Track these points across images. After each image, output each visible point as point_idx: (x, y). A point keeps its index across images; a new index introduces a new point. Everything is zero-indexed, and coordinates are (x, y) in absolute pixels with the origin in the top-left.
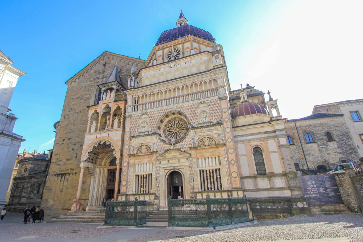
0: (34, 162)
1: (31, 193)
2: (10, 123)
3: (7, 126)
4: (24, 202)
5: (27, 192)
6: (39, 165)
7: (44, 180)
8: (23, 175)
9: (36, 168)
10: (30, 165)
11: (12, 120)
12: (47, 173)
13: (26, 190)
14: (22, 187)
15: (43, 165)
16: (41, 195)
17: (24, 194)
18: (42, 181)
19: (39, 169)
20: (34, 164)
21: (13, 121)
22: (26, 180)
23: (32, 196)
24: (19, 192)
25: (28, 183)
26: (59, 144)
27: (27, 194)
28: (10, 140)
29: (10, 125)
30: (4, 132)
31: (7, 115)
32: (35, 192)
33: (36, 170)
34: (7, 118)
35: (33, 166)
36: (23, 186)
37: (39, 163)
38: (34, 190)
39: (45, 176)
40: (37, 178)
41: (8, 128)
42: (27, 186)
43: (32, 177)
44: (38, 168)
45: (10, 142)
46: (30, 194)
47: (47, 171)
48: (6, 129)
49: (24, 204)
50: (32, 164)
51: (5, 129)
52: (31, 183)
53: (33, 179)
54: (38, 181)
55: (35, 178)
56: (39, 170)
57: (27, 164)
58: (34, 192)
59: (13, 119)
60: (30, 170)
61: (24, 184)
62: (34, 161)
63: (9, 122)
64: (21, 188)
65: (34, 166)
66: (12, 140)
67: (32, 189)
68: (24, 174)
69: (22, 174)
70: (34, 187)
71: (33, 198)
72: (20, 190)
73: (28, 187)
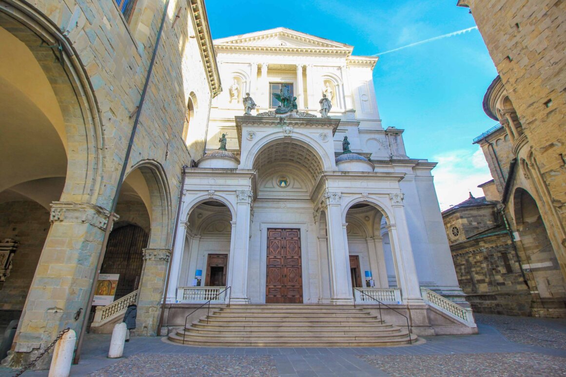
0: (463, 213)
1: (494, 272)
2: (396, 142)
3: (394, 147)
4: (487, 292)
5: (484, 271)
6: (476, 216)
7: (509, 242)
8: (456, 241)
9: (475, 224)
10: (460, 221)
11: (395, 136)
12: (507, 226)
13: (478, 269)
14: (464, 262)
15: (484, 216)
16: (520, 276)
17: (477, 277)
18: (507, 245)
19: (482, 225)
20: (467, 218)
21: (398, 138)
22: (467, 250)
23: (499, 278)
24: (464, 274)
25: (474, 254)
26: (536, 120)
27: (485, 275)
28: (411, 169)
29: (397, 145)
30: (394, 158)
31: (386, 131)
32: (503, 270)
33: (477, 228)
34: (387, 136)
35: (465, 221)
36: (467, 261)
37: (475, 212)
38: (497, 266)
39: (506, 234)
40: (490, 242)
41: (397, 150)
42: (475, 260)
43: (477, 242)
44: (478, 223)
45: (412, 173)
46: (491, 275)
47: (506, 222)
48: (395, 153)
49: (488, 296)
50: (462, 217)
51: (393, 154)
52: (481, 252)
53: (482, 244)
54: (497, 247)
55: (485, 242)
56: (482, 227)
57: (453, 221)
58: (500, 271)
59: (397, 134)
60: (464, 229)
61: (467, 258)
62: (464, 210)
63: (393, 141)
64: (464, 264)
65: (468, 221)
66: (413, 168)
67: (492, 264)
68: (458, 239)
69: (452, 240)
70: (493, 261)
71: (503, 284)
72: (465, 268)
73: (481, 262)
